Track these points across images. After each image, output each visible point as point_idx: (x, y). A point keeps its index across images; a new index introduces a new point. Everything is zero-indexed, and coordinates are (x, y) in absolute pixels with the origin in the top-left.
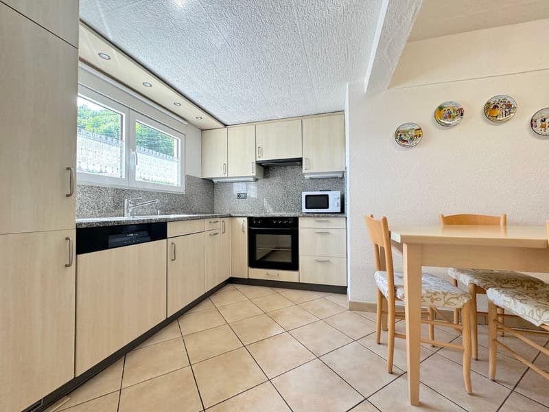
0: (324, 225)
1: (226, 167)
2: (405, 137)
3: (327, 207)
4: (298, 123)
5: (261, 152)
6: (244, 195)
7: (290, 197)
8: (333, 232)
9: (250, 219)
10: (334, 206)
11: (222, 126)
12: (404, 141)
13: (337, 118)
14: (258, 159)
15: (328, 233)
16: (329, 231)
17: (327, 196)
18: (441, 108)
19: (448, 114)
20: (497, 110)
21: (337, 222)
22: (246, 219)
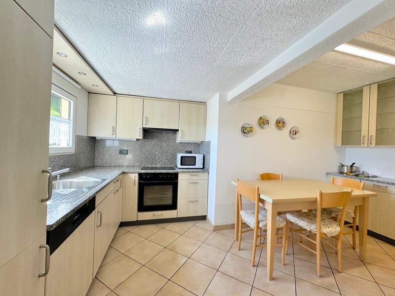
0: (195, 178)
1: (114, 130)
2: (246, 131)
3: (195, 165)
4: (176, 104)
5: (147, 121)
6: (125, 152)
7: (164, 154)
8: (200, 182)
9: (140, 175)
10: (199, 164)
11: (111, 93)
12: (245, 133)
13: (202, 106)
14: (144, 126)
15: (197, 183)
16: (198, 181)
17: (195, 157)
18: (261, 118)
19: (263, 122)
20: (280, 124)
21: (202, 176)
22: (137, 175)
